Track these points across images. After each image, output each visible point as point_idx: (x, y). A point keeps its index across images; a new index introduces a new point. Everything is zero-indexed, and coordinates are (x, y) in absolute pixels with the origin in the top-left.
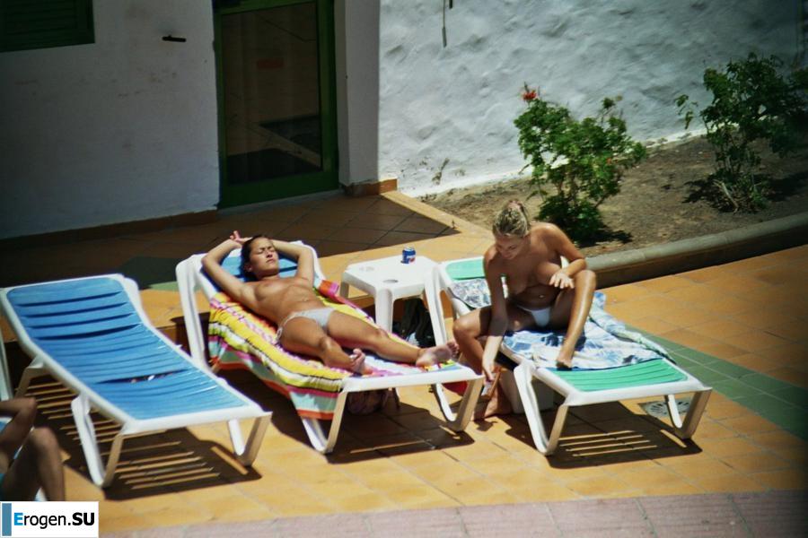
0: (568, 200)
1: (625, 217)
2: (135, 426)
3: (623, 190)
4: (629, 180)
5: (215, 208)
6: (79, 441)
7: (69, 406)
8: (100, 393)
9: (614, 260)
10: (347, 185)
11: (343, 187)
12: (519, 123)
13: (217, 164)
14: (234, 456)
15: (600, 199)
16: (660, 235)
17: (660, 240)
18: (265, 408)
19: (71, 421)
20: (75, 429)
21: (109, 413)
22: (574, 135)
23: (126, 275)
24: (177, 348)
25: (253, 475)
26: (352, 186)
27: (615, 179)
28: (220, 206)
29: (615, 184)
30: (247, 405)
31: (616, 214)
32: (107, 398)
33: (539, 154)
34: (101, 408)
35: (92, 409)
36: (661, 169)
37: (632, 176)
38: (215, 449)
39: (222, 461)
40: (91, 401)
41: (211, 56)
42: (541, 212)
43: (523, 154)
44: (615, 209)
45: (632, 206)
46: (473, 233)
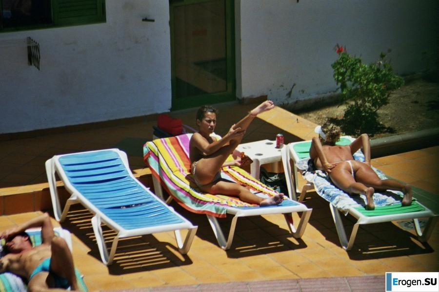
0: (360, 107)
1: (391, 117)
2: (124, 232)
3: (390, 101)
4: (394, 96)
5: (169, 111)
6: (96, 242)
7: (90, 222)
8: (106, 214)
9: (385, 141)
10: (240, 98)
11: (238, 99)
12: (334, 66)
13: (170, 87)
14: (177, 249)
15: (377, 107)
16: (411, 127)
17: (411, 130)
18: (194, 224)
19: (91, 230)
20: (94, 235)
21: (111, 226)
22: (364, 73)
23: (121, 149)
24: (147, 190)
25: (188, 262)
26: (243, 99)
27: (386, 96)
28: (171, 110)
29: (386, 99)
30: (185, 222)
31: (386, 115)
32: (109, 217)
33: (345, 82)
34: (108, 223)
35: (102, 223)
36: (412, 90)
37: (396, 93)
38: (168, 247)
39: (170, 252)
40: (101, 218)
41: (167, 29)
42: (345, 115)
43: (336, 83)
44: (386, 112)
45: (396, 111)
46: (308, 126)
